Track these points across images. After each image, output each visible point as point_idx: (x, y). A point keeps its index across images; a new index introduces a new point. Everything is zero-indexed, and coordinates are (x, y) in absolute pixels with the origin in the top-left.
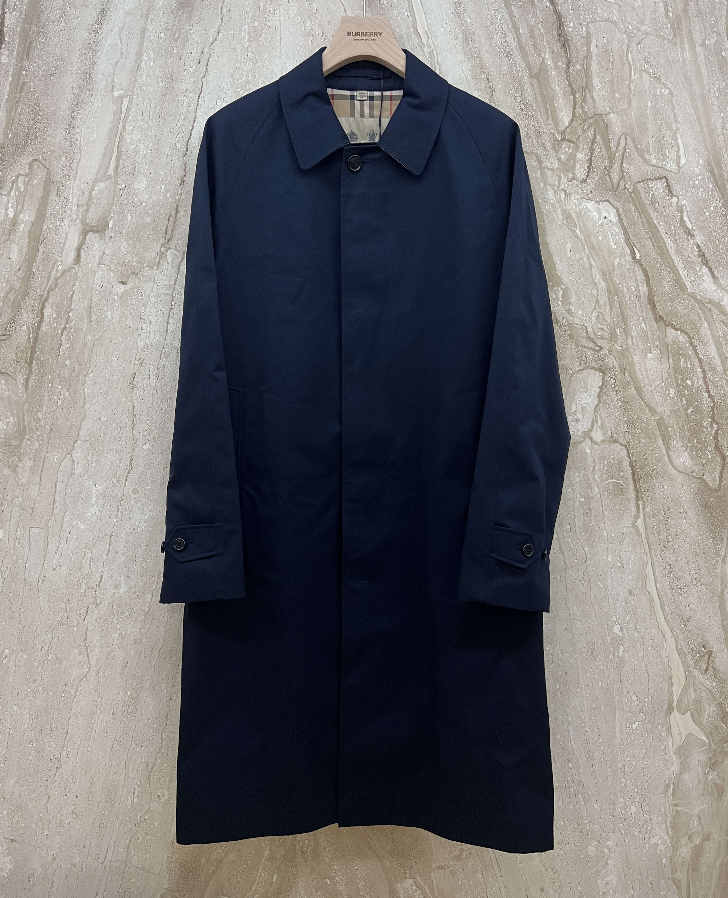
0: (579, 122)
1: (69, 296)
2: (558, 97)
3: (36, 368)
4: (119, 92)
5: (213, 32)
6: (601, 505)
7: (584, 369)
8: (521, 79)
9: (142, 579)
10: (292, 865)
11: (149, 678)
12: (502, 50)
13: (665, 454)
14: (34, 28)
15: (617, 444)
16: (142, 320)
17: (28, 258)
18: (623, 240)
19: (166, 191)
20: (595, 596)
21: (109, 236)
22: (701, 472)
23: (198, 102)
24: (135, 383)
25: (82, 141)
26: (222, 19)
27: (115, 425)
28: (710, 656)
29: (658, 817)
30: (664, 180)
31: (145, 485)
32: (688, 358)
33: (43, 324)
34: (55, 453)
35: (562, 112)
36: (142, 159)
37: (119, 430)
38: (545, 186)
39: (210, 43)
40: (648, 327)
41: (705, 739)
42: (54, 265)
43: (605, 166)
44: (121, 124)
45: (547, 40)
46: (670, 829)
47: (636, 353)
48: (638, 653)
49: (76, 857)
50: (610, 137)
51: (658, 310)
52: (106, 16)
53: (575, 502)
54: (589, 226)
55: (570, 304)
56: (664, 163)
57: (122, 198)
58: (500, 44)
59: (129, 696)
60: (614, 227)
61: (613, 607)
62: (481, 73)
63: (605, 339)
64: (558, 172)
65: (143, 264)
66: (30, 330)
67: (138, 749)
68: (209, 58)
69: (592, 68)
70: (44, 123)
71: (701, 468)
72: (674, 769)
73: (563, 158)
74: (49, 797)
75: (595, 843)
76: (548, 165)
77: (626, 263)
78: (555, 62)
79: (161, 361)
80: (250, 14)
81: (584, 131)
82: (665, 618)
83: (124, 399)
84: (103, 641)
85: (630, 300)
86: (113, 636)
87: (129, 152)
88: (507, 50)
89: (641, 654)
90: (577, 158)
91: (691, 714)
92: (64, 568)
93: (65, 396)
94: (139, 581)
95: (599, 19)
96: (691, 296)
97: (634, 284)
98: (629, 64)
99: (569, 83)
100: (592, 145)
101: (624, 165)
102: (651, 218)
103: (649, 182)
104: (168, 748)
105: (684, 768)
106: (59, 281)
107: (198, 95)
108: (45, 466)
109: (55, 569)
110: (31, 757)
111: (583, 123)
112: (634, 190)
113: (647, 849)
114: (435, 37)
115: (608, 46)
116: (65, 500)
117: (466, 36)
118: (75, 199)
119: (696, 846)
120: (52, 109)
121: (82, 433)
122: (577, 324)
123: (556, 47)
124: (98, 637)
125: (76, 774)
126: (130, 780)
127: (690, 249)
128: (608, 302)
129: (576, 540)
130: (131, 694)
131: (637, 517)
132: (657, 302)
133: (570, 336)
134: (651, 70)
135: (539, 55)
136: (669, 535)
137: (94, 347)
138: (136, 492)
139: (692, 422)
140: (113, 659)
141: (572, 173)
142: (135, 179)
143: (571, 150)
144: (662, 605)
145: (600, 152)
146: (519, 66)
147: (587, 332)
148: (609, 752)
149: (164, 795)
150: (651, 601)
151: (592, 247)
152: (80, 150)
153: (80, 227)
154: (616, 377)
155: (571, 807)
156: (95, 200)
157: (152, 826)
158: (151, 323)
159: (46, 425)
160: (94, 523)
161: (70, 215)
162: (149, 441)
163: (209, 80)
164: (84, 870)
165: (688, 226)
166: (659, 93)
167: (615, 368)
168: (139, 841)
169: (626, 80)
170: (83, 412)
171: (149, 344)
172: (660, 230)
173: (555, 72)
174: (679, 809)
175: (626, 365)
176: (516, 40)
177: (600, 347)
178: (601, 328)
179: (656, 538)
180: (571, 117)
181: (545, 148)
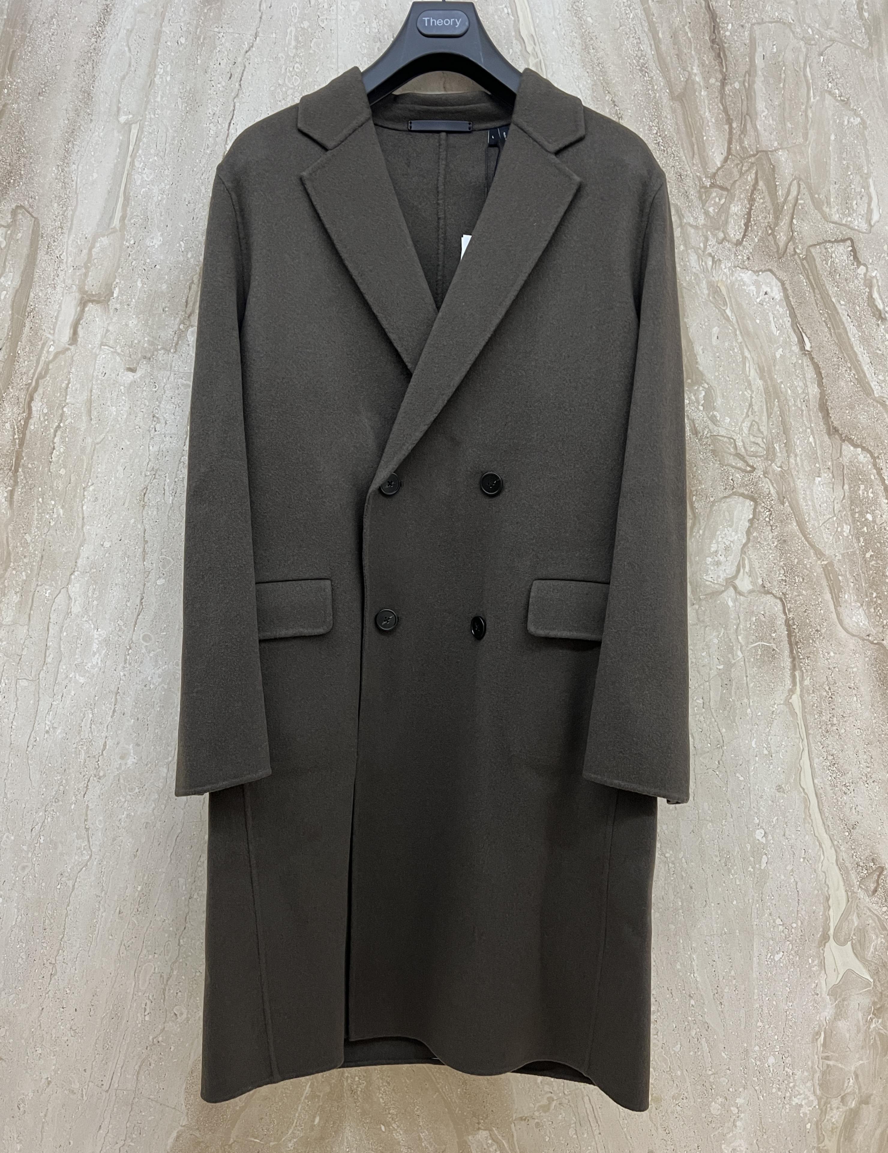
0: (736, 162)
1: (64, 385)
2: (709, 126)
3: (22, 477)
4: (126, 117)
5: (249, 36)
6: (744, 675)
7: (729, 496)
8: (659, 101)
9: (155, 748)
10: (338, 1106)
11: (164, 870)
12: (635, 61)
13: (834, 610)
14: (18, 32)
15: (769, 596)
16: (155, 419)
17: (11, 336)
18: (789, 325)
19: (187, 250)
20: (733, 790)
21: (113, 308)
22: (880, 635)
23: (228, 130)
24: (146, 500)
25: (78, 183)
26: (261, 18)
27: (120, 553)
28: (881, 873)
29: (803, 1072)
30: (849, 243)
31: (159, 631)
32: (870, 484)
33: (32, 421)
34: (47, 587)
35: (712, 148)
36: (156, 207)
37: (126, 559)
38: (687, 250)
39: (244, 51)
40: (818, 442)
41: (869, 978)
42: (44, 345)
43: (769, 223)
44: (129, 159)
45: (696, 48)
46: (818, 1087)
47: (800, 477)
48: (786, 866)
49: (74, 1082)
50: (777, 183)
51: (832, 419)
52: (110, 15)
53: (711, 669)
54: (743, 303)
55: (714, 408)
56: (849, 219)
57: (130, 258)
58: (632, 52)
59: (139, 892)
60: (778, 306)
61: (755, 806)
62: (604, 92)
63: (760, 457)
64: (704, 230)
65: (158, 345)
66: (14, 429)
67: (150, 957)
68: (244, 70)
69: (756, 86)
70: (31, 158)
71: (881, 631)
72: (826, 1014)
73: (712, 211)
74: (43, 1009)
75: (720, 1100)
76: (691, 221)
77: (791, 356)
78: (706, 79)
79: (179, 472)
80: (298, 11)
81: (741, 174)
82: (824, 823)
83: (132, 521)
84: (108, 823)
85: (795, 405)
86: (120, 817)
87: (140, 197)
88: (641, 61)
89: (789, 868)
90: (731, 212)
91: (852, 946)
92: (59, 731)
93: (59, 515)
94: (152, 750)
95: (767, 20)
96: (878, 402)
97: (801, 384)
98: (807, 81)
99: (724, 108)
100: (752, 193)
101: (795, 221)
102: (828, 295)
103: (828, 245)
104: (187, 956)
105: (840, 1013)
106: (50, 367)
107: (228, 121)
108: (34, 603)
109: (47, 732)
110: (20, 960)
111: (742, 162)
112: (806, 255)
113: (787, 1110)
114: (543, 43)
115: (779, 56)
116: (60, 647)
117: (585, 42)
118: (70, 259)
119: (851, 1110)
120: (40, 139)
121: (80, 561)
122: (722, 436)
123: (709, 58)
124: (101, 818)
125: (75, 983)
126: (140, 994)
127: (880, 337)
128: (765, 406)
129: (711, 718)
130: (142, 889)
131: (792, 691)
132: (831, 408)
133: (713, 451)
134: (837, 91)
135: (684, 69)
136: (833, 716)
137: (96, 452)
138: (148, 639)
139: (871, 569)
140: (120, 846)
141: (723, 232)
142: (147, 234)
143: (723, 201)
144: (821, 806)
145: (763, 203)
146: (656, 84)
147: (736, 447)
148: (743, 987)
149: (182, 1014)
150: (806, 800)
151: (746, 333)
152: (76, 192)
153: (78, 296)
154: (772, 507)
155: (691, 1053)
156: (96, 261)
157: (167, 1050)
158: (166, 423)
159: (35, 550)
160: (96, 676)
161: (64, 280)
162: (163, 574)
163: (244, 100)
164: (85, 1098)
165: (878, 306)
166: (846, 123)
167: (772, 496)
168: (151, 1067)
169: (803, 104)
170: (82, 535)
171: (164, 450)
172: (840, 311)
173: (706, 93)
174: (831, 1063)
175: (786, 492)
176: (653, 47)
177: (752, 467)
178: (754, 443)
179: (815, 719)
180: (725, 154)
181: (688, 197)
